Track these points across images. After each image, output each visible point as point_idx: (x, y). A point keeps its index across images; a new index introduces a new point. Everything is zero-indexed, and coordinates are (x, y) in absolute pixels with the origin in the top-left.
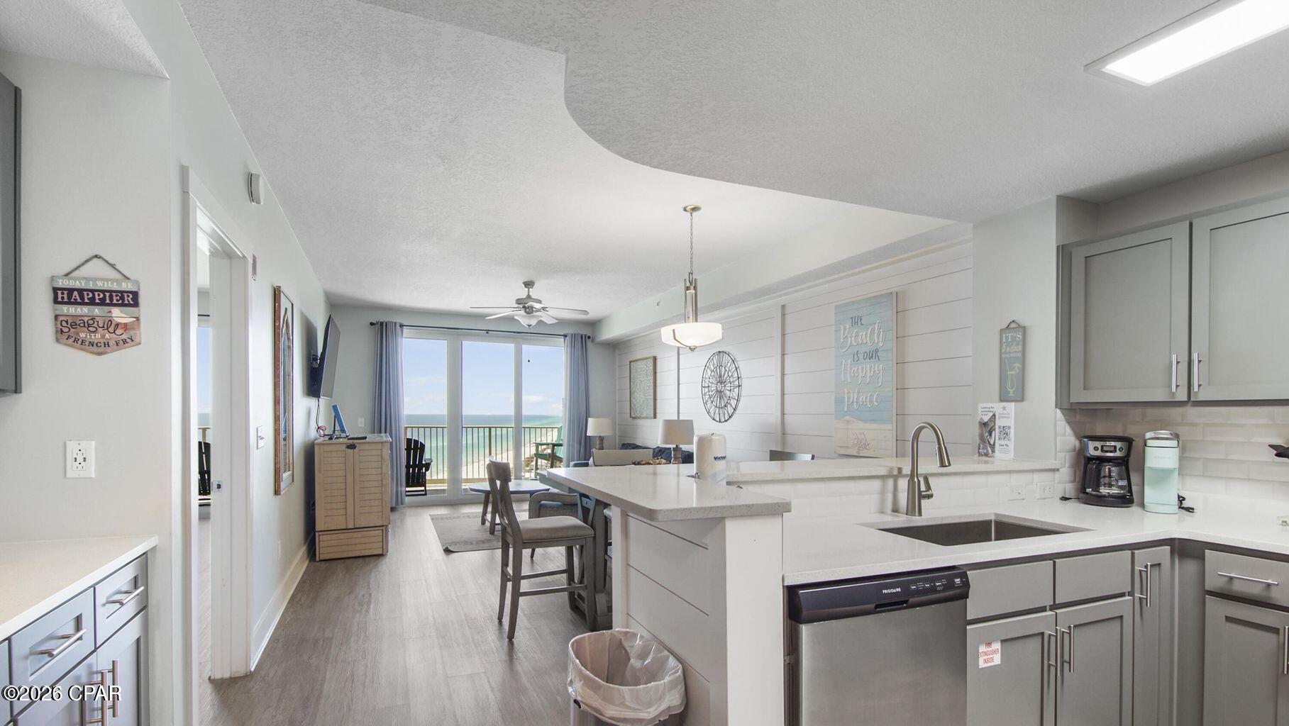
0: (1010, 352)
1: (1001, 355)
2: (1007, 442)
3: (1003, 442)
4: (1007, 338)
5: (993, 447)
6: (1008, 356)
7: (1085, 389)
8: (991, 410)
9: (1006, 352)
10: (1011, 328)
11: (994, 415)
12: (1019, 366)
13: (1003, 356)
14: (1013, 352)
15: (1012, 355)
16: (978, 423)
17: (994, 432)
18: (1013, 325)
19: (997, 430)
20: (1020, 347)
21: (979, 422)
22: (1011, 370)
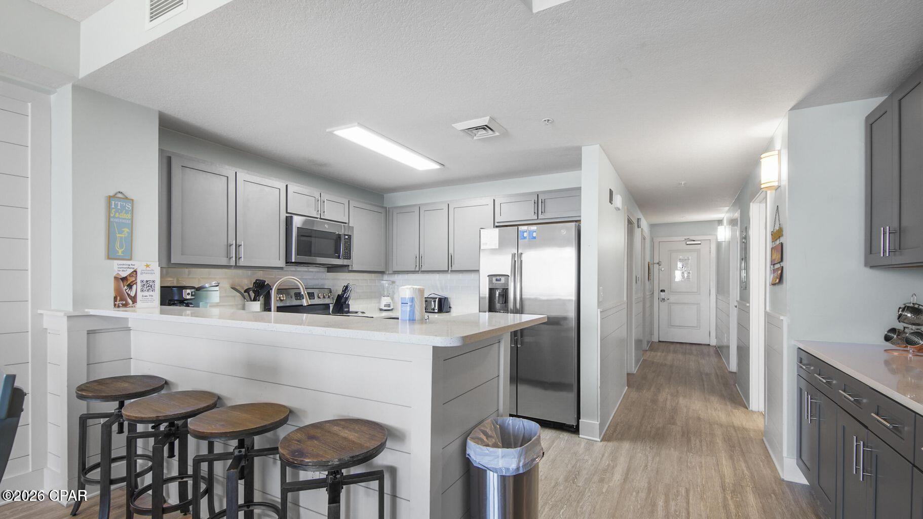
0: (118, 218)
1: (109, 219)
2: (151, 293)
3: (146, 293)
4: (116, 205)
5: (134, 299)
6: (117, 220)
7: (182, 254)
8: (131, 266)
9: (114, 217)
10: (117, 197)
11: (135, 271)
12: (128, 231)
13: (112, 220)
14: (124, 219)
15: (121, 220)
16: (113, 279)
17: (135, 286)
18: (120, 195)
19: (139, 284)
20: (129, 216)
21: (115, 278)
22: (121, 232)
